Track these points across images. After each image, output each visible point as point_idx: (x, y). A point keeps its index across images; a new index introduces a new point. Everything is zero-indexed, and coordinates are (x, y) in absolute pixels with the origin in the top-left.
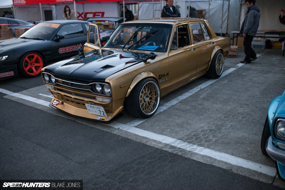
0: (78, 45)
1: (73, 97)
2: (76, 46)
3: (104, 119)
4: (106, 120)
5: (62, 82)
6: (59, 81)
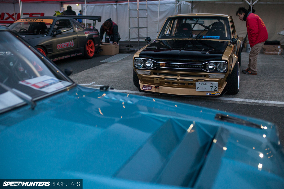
0: (70, 41)
1: (178, 78)
2: (69, 42)
3: (215, 94)
4: (216, 95)
5: (165, 65)
6: (161, 64)
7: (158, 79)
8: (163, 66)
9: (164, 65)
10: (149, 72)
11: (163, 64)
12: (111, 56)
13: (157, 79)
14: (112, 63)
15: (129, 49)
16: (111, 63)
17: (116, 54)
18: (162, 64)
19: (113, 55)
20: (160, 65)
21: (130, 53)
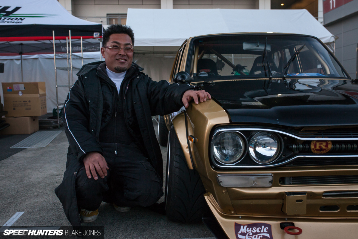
5: (330, 146)
6: (315, 146)
7: (301, 201)
8: (320, 151)
9: (327, 146)
10: (271, 179)
11: (324, 144)
12: (26, 135)
13: (298, 201)
14: (38, 149)
15: (57, 121)
16: (35, 150)
17: (35, 132)
18: (318, 144)
19: (30, 133)
20: (312, 147)
21: (59, 129)
